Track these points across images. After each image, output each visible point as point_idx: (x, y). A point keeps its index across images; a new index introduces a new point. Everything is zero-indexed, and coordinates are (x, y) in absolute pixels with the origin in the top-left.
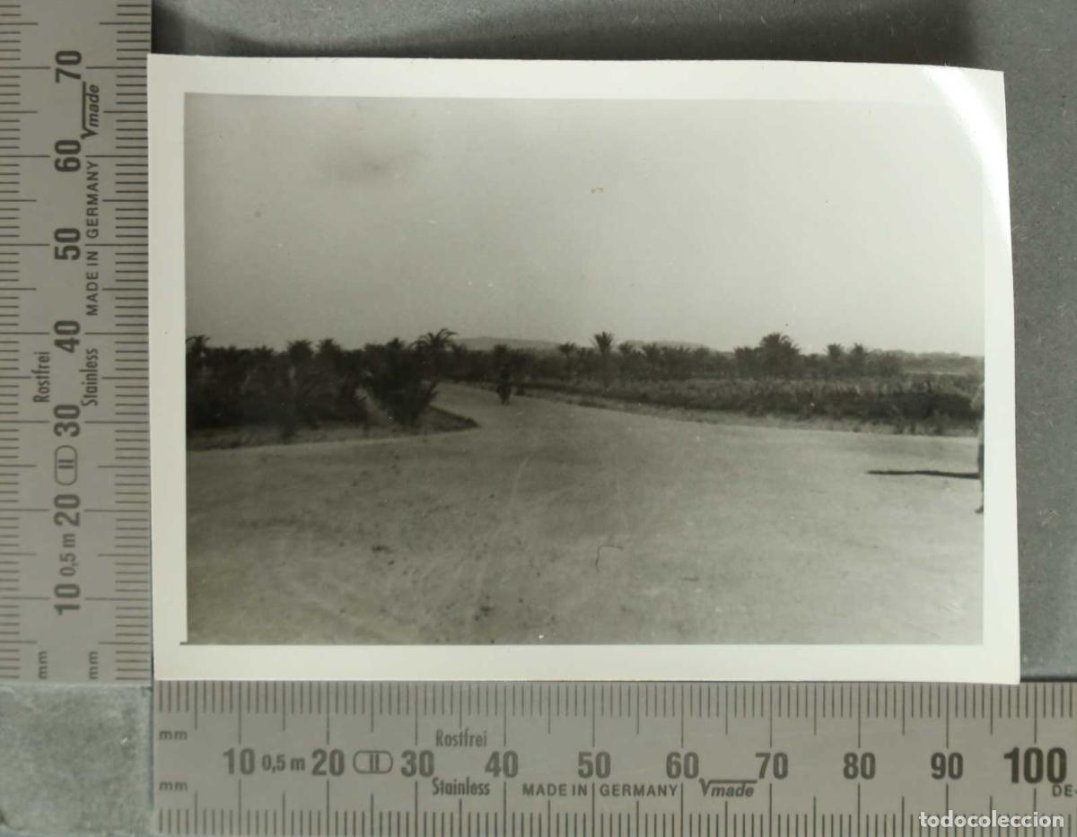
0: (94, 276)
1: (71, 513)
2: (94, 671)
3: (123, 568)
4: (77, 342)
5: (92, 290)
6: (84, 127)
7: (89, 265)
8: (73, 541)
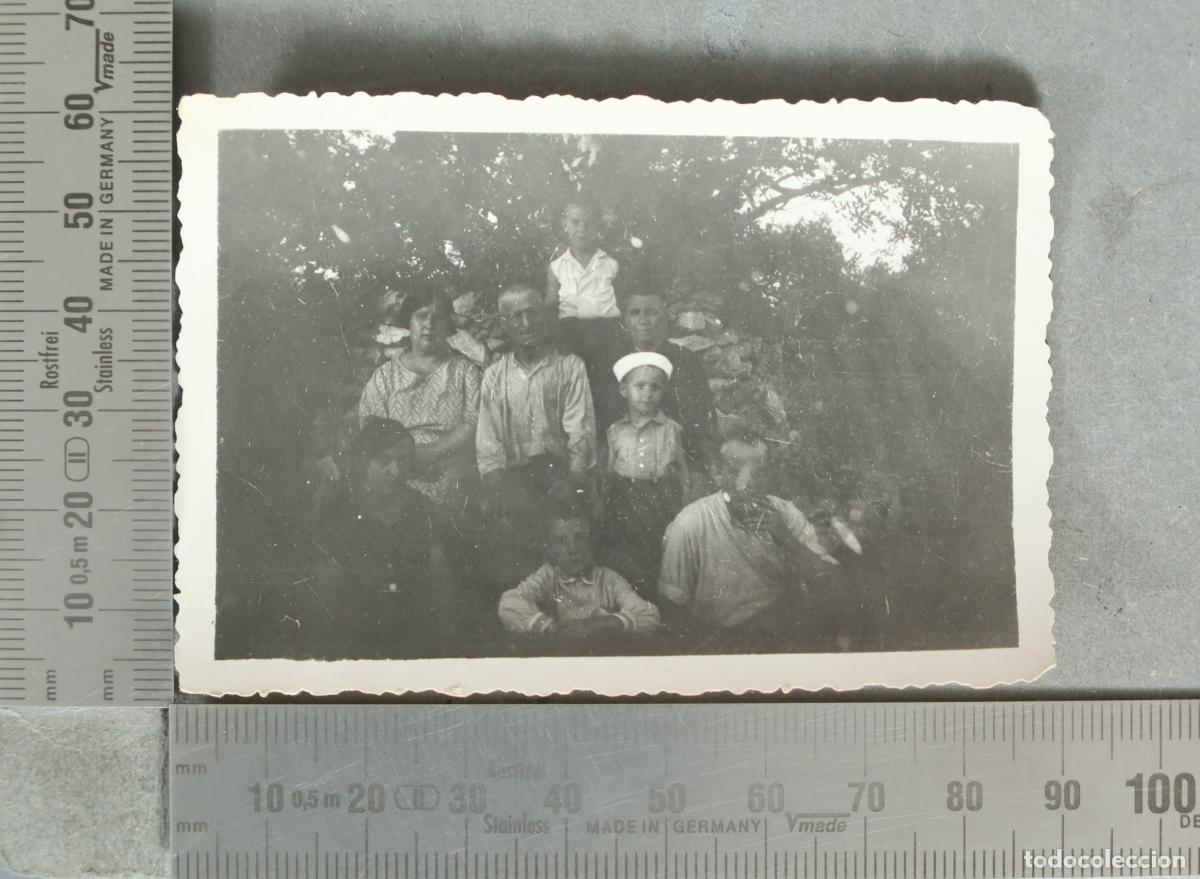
0: (109, 246)
1: (83, 513)
2: (108, 691)
3: (142, 575)
4: (90, 321)
5: (104, 262)
6: (98, 80)
7: (102, 233)
8: (85, 544)
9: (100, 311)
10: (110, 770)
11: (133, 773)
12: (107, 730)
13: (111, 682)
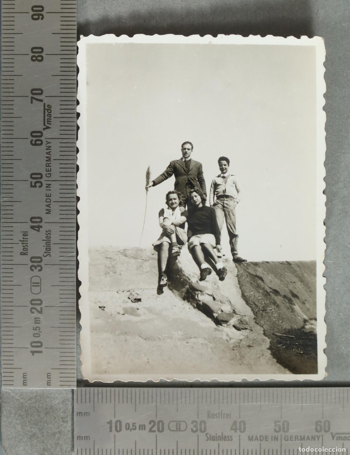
9: (45, 223)
10: (50, 414)
11: (59, 416)
12: (47, 398)
13: (50, 378)
